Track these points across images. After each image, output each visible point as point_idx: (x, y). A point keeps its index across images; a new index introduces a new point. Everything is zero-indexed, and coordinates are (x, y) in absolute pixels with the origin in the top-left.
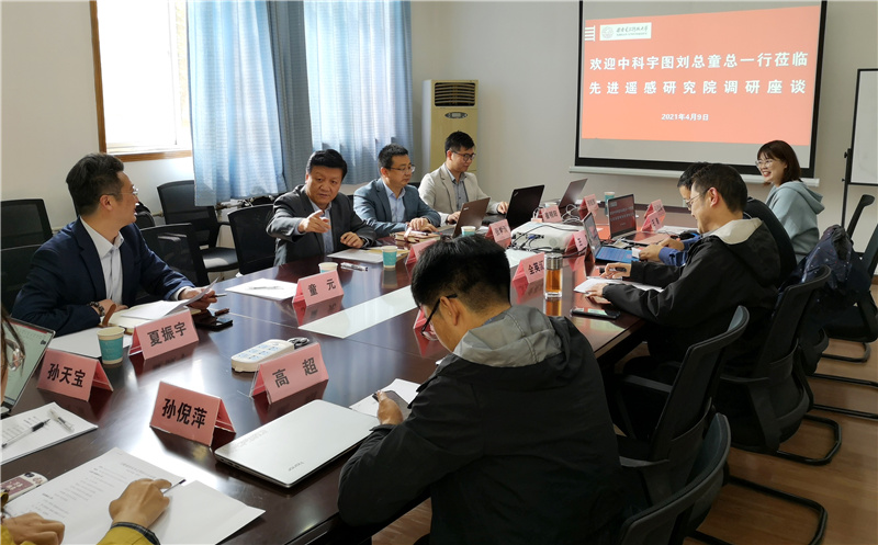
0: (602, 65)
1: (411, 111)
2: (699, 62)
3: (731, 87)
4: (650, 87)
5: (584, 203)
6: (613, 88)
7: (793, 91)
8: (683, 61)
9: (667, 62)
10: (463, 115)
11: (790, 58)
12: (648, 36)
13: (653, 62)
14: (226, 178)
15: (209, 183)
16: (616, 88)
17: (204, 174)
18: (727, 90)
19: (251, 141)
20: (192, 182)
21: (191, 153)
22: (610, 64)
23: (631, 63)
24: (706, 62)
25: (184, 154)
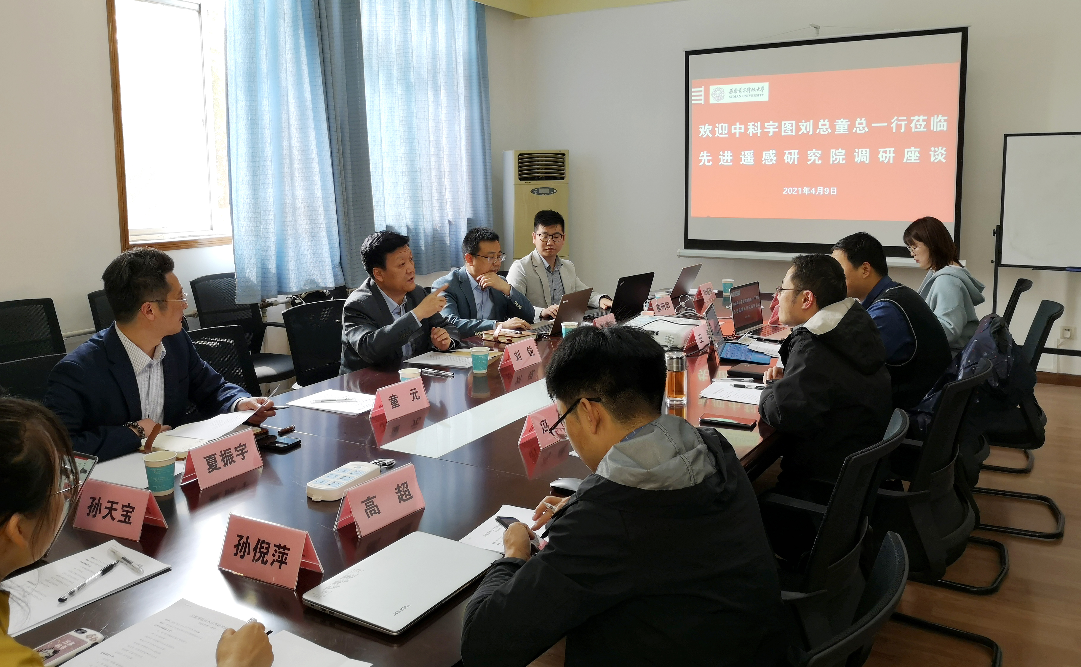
0: (713, 132)
1: (490, 187)
2: (824, 127)
3: (862, 155)
4: (769, 157)
5: (699, 293)
6: (726, 158)
7: (932, 159)
8: (806, 127)
9: (788, 127)
10: (551, 191)
11: (928, 122)
12: (765, 97)
13: (771, 127)
14: (273, 269)
15: (253, 275)
16: (730, 158)
17: (246, 266)
18: (857, 160)
19: (303, 225)
20: (231, 275)
21: (231, 240)
22: (722, 130)
23: (746, 129)
24: (833, 127)
25: (221, 241)
